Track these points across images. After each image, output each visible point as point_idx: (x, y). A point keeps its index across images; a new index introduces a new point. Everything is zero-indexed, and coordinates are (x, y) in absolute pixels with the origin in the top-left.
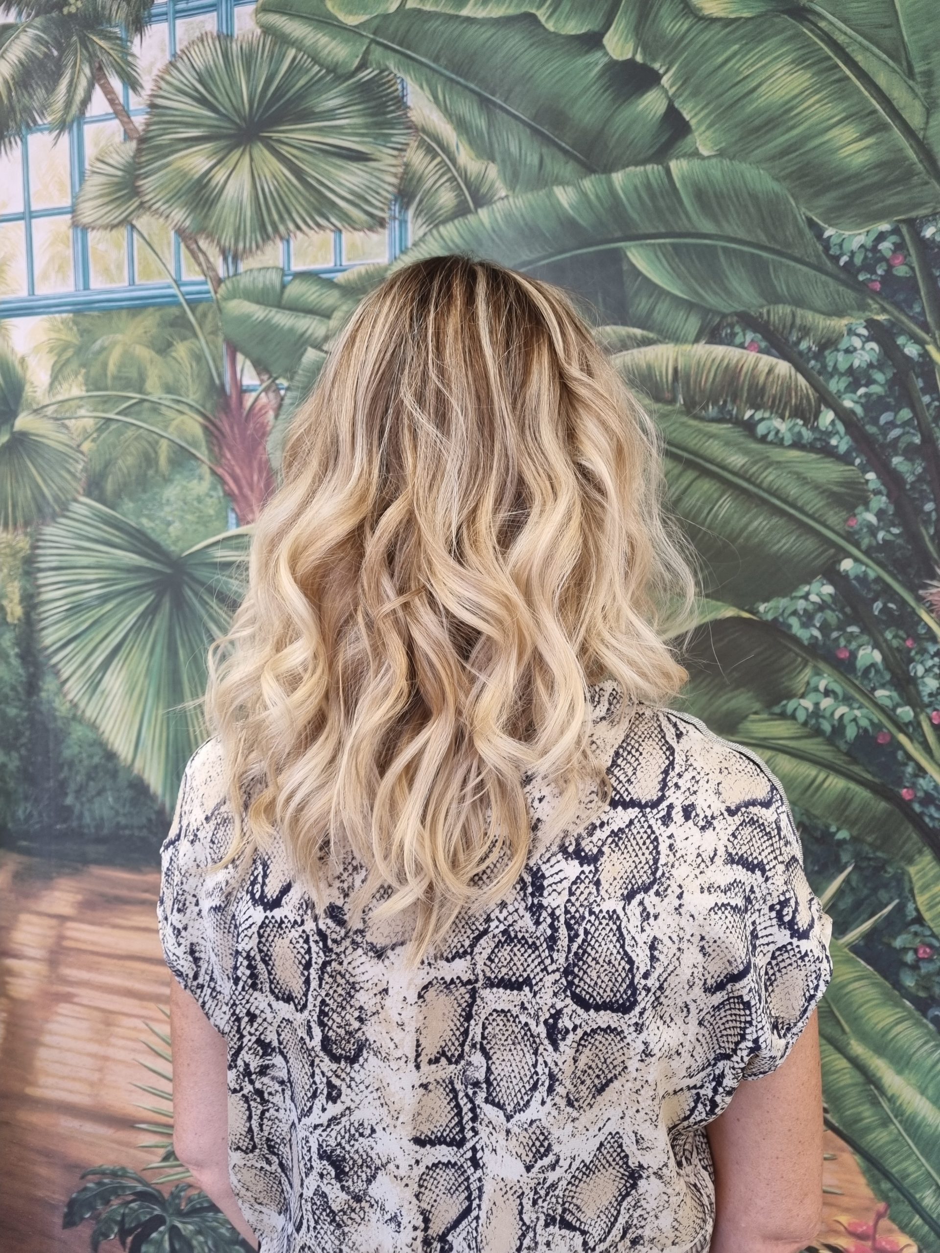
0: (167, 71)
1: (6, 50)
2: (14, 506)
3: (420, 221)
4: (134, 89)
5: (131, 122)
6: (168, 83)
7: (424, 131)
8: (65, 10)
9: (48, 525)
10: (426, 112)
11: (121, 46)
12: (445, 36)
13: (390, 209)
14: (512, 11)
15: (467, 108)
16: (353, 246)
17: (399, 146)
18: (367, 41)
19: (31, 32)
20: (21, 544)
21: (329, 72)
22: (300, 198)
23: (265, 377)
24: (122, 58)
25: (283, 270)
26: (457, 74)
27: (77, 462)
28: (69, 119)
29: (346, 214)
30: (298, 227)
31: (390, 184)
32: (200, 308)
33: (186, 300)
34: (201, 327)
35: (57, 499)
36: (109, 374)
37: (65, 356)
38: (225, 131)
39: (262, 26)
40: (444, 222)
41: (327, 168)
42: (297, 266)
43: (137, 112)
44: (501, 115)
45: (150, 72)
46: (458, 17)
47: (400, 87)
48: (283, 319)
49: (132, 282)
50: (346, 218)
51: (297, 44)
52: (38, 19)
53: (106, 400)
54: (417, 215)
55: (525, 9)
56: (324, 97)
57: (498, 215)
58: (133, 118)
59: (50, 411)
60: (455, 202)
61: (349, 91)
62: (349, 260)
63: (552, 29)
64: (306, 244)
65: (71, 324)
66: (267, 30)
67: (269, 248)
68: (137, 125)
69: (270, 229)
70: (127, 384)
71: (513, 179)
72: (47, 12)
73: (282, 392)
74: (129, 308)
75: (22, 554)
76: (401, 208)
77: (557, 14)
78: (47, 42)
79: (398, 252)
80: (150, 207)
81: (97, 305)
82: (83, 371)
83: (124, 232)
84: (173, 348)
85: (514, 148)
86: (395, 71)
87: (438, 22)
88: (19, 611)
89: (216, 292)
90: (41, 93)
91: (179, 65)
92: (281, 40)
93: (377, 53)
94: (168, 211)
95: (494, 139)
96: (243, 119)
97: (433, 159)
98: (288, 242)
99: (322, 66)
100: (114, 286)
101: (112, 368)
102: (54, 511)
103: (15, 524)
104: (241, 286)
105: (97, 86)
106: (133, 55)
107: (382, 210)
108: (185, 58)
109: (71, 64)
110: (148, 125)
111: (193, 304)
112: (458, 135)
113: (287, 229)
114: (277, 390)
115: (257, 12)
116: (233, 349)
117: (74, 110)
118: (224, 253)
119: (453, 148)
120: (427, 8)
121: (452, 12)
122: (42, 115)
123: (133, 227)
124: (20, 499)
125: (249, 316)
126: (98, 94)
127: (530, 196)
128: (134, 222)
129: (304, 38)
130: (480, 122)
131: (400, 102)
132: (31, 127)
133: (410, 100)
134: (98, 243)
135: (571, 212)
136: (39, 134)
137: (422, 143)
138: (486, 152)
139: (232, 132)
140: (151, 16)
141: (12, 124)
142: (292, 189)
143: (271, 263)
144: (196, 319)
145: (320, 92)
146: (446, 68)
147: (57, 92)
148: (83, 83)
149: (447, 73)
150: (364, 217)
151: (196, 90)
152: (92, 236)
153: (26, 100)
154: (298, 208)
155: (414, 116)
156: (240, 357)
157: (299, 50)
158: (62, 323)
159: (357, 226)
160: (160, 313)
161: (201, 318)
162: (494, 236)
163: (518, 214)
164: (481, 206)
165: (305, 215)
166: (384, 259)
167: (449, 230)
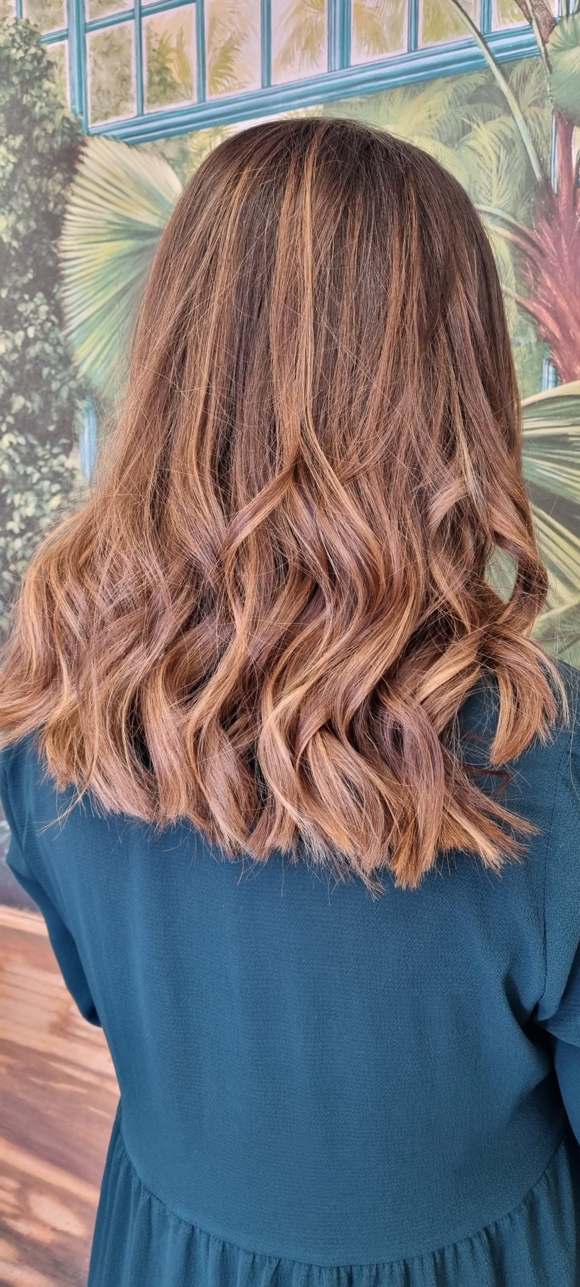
32: (518, 70)
33: (495, 61)
34: (517, 98)
49: (413, 45)
74: (406, 85)
81: (359, 87)
84: (471, 135)
89: (544, 42)
100: (385, 55)
111: (507, 65)
116: (567, 124)
144: (511, 87)
156: (578, 134)
160: (454, 85)
161: (518, 84)
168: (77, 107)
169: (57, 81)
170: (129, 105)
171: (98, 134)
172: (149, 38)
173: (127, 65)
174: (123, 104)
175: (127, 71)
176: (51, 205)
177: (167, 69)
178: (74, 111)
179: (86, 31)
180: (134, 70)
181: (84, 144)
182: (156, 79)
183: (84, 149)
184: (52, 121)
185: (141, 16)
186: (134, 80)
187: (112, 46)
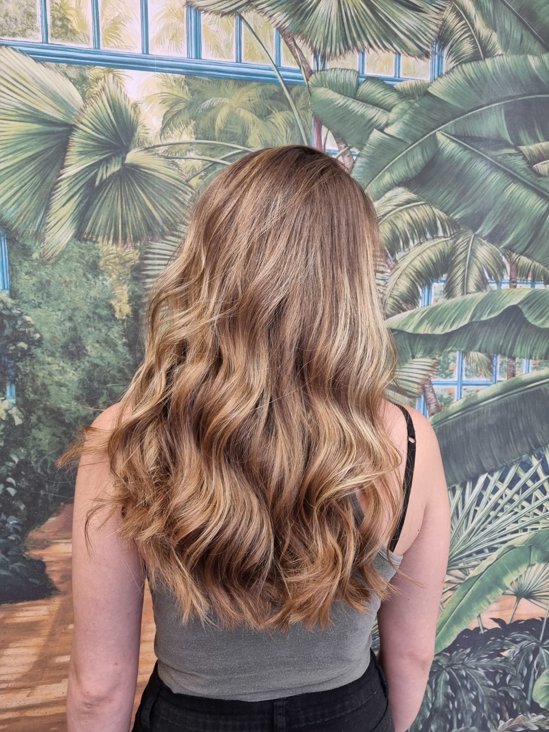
2: (124, 225)
3: (451, 59)
7: (456, 1)
9: (157, 241)
13: (432, 47)
16: (407, 66)
17: (440, 7)
20: (131, 256)
22: (373, 26)
23: (343, 146)
25: (358, 72)
27: (186, 193)
29: (404, 44)
30: (371, 46)
31: (433, 30)
32: (295, 90)
33: (283, 81)
34: (295, 103)
35: (166, 221)
36: (216, 128)
37: (176, 109)
40: (465, 62)
41: (393, 9)
42: (368, 72)
44: (500, 4)
48: (356, 107)
49: (239, 59)
50: (403, 45)
53: (213, 148)
54: (449, 54)
57: (496, 65)
59: (161, 150)
60: (472, 51)
62: (405, 75)
64: (376, 58)
65: (183, 83)
67: (349, 56)
69: (350, 42)
70: (233, 138)
71: (506, 46)
73: (355, 158)
74: (236, 80)
75: (131, 263)
76: (439, 47)
79: (436, 75)
80: (257, 6)
81: (207, 72)
82: (193, 122)
83: (233, 20)
84: (272, 116)
85: (507, 26)
88: (127, 309)
89: (307, 80)
94: (272, 12)
95: (497, 17)
97: (461, 21)
98: (363, 54)
100: (223, 60)
101: (219, 123)
102: (163, 230)
103: (125, 240)
104: (328, 79)
107: (427, 46)
111: (289, 86)
112: (476, 10)
113: (363, 45)
114: (351, 155)
116: (319, 123)
118: (315, 52)
119: (473, 17)
123: (241, 18)
124: (130, 219)
125: (332, 101)
127: (515, 57)
128: (243, 14)
130: (489, 5)
134: (210, 24)
135: (536, 72)
137: (454, 9)
138: (492, 25)
142: (367, 18)
143: (350, 67)
144: (291, 97)
150: (415, 48)
152: (204, 17)
154: (371, 33)
156: (324, 129)
158: (175, 81)
159: (410, 53)
160: (262, 87)
161: (295, 97)
162: (494, 77)
163: (508, 67)
164: (488, 57)
165: (375, 38)
166: (427, 79)
167: (468, 68)
173: (33, 6)
177: (68, 19)
182: (59, 23)
186: (39, 18)
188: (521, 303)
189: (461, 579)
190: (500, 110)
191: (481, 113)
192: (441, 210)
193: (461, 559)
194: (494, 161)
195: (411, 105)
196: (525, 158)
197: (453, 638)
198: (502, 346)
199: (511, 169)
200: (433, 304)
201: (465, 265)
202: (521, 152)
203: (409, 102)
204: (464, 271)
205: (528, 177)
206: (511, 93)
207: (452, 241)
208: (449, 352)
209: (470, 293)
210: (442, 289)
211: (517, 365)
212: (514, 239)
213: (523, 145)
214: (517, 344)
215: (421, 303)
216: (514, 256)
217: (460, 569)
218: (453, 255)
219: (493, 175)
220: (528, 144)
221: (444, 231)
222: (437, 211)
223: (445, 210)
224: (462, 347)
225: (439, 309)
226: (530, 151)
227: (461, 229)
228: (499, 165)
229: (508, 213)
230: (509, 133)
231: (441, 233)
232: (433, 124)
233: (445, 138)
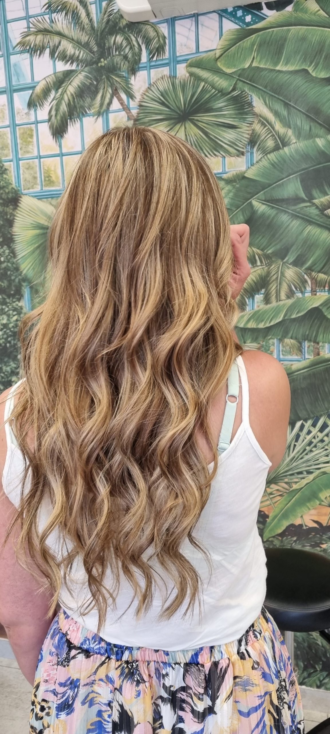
0: (147, 91)
1: (72, 81)
3: (259, 153)
4: (132, 99)
5: (131, 112)
6: (147, 96)
7: (260, 116)
8: (99, 65)
10: (261, 108)
11: (126, 80)
12: (270, 77)
13: (246, 148)
14: (297, 68)
15: (279, 107)
16: (230, 163)
17: (250, 122)
18: (236, 79)
19: (84, 73)
21: (219, 92)
22: (207, 144)
24: (126, 86)
26: (275, 93)
28: (102, 111)
29: (227, 150)
31: (246, 138)
38: (173, 116)
39: (189, 73)
40: (269, 153)
41: (219, 131)
43: (134, 108)
44: (293, 110)
45: (139, 92)
46: (275, 70)
47: (250, 98)
50: (227, 152)
51: (205, 80)
52: (86, 68)
54: (258, 150)
55: (302, 68)
56: (217, 102)
57: (292, 150)
58: (132, 111)
60: (274, 145)
61: (228, 100)
62: (229, 169)
63: (314, 75)
66: (191, 74)
68: (133, 114)
71: (299, 136)
72: (91, 65)
76: (251, 147)
77: (316, 70)
78: (91, 78)
79: (250, 165)
85: (299, 123)
86: (248, 92)
87: (267, 72)
90: (88, 100)
91: (152, 88)
92: (198, 79)
93: (240, 85)
95: (290, 119)
96: (182, 111)
97: (265, 127)
99: (216, 89)
105: (115, 97)
106: (131, 84)
107: (243, 148)
108: (155, 86)
109: (102, 88)
110: (138, 114)
112: (275, 118)
115: (187, 67)
117: (104, 107)
119: (273, 123)
120: (262, 66)
121: (272, 68)
122: (89, 109)
126: (115, 100)
127: (306, 142)
129: (208, 78)
130: (285, 113)
131: (250, 104)
132: (84, 114)
133: (254, 104)
135: (323, 148)
136: (88, 117)
137: (260, 121)
138: (287, 124)
139: (176, 117)
140: (139, 68)
141: (75, 113)
142: (203, 140)
145: (215, 101)
146: (270, 91)
147: (96, 99)
148: (108, 96)
149: (271, 93)
150: (235, 151)
151: (160, 99)
153: (82, 103)
154: (206, 148)
155: (256, 110)
157: (206, 83)
159: (232, 155)
162: (291, 158)
163: (300, 149)
164: (285, 146)
165: (209, 151)
166: (244, 169)
167: (272, 156)
168: (17, 185)
169: (9, 174)
170: (37, 186)
171: (26, 195)
172: (43, 166)
173: (36, 173)
174: (35, 186)
175: (36, 175)
176: (9, 216)
177: (51, 177)
178: (16, 186)
179: (20, 160)
180: (38, 175)
181: (21, 197)
182: (47, 179)
183: (21, 199)
184: (8, 188)
185: (40, 158)
187: (29, 167)
188: (321, 305)
189: (287, 489)
190: (297, 179)
191: (282, 183)
192: (258, 249)
193: (286, 476)
194: (294, 213)
195: (234, 187)
196: (317, 207)
197: (283, 528)
198: (308, 335)
199: (307, 216)
200: (256, 308)
201: (277, 282)
202: (314, 204)
203: (233, 185)
204: (277, 286)
205: (321, 220)
206: (304, 166)
207: (267, 268)
208: (270, 339)
209: (282, 301)
210: (262, 299)
211: (321, 348)
212: (312, 263)
213: (316, 199)
214: (320, 333)
215: (248, 308)
216: (313, 274)
217: (286, 483)
218: (268, 276)
219: (294, 222)
220: (320, 198)
221: (261, 262)
222: (254, 249)
223: (261, 248)
224: (278, 336)
225: (261, 312)
226: (322, 202)
227: (273, 259)
228: (298, 214)
229: (307, 246)
230: (304, 193)
231: (259, 263)
232: (249, 196)
233: (258, 203)
